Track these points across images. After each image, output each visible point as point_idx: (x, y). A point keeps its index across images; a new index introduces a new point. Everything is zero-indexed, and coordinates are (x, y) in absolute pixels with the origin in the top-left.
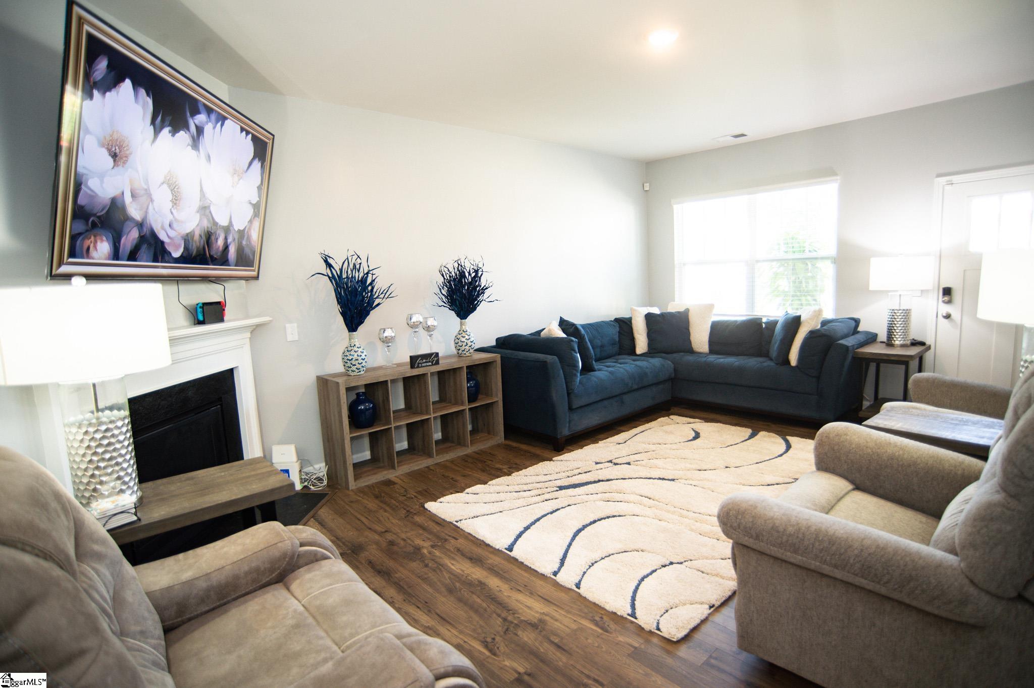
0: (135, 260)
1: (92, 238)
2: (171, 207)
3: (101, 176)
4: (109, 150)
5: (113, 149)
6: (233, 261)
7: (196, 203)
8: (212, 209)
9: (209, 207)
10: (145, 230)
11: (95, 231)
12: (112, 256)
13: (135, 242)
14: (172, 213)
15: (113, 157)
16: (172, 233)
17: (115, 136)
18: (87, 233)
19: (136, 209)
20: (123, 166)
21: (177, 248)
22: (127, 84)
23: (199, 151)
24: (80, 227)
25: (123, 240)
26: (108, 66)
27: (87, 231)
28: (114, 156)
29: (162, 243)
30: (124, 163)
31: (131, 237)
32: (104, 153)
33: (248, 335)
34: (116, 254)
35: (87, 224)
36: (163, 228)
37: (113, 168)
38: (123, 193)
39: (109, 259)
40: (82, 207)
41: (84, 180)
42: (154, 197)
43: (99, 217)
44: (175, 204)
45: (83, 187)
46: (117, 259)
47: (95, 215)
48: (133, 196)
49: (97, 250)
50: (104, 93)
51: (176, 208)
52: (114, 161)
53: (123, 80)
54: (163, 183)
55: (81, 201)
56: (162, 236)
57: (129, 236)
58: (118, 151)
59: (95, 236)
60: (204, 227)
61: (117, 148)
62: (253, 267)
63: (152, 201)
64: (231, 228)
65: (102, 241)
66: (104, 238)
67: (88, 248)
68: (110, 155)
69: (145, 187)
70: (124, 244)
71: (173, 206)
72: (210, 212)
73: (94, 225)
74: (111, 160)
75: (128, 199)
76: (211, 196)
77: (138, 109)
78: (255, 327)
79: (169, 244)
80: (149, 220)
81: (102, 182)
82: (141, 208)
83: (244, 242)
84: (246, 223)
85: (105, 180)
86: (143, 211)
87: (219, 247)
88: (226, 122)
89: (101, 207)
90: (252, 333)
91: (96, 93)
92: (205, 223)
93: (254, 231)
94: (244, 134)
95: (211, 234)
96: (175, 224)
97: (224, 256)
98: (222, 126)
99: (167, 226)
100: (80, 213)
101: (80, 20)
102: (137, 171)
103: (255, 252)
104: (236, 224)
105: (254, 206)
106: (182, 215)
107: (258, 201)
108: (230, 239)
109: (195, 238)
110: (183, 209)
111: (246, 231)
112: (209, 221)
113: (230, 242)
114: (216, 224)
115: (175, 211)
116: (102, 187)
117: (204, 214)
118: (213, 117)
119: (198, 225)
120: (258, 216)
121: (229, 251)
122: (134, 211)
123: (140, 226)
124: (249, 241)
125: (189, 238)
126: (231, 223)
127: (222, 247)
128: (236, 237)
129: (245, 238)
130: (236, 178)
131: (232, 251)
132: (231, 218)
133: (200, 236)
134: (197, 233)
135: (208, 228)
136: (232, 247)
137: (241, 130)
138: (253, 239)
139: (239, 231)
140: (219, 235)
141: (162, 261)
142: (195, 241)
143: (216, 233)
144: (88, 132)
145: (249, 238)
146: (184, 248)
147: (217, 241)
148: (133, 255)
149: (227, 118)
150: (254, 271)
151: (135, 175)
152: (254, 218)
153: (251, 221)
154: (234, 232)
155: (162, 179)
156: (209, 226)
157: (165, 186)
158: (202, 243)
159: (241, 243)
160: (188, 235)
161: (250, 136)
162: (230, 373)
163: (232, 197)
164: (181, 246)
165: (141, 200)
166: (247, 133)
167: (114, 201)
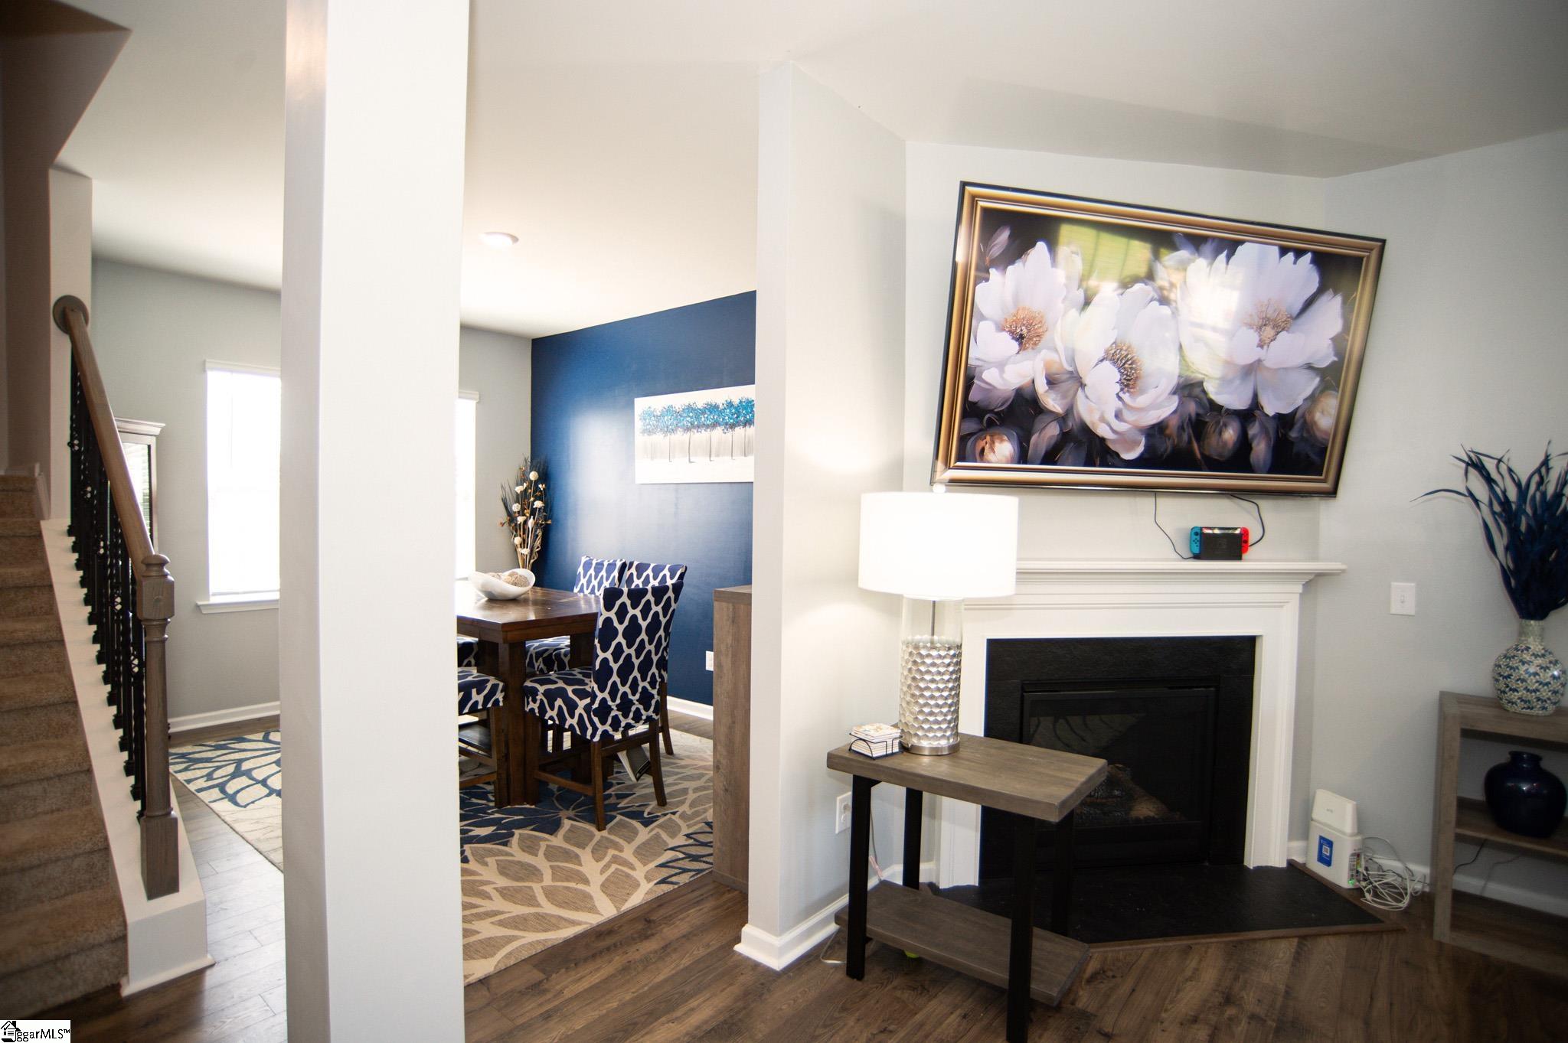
0: (1055, 463)
1: (988, 438)
2: (1119, 390)
3: (1001, 366)
4: (1012, 333)
5: (1018, 330)
6: (1262, 462)
7: (1172, 378)
8: (1206, 385)
9: (1200, 384)
10: (1070, 424)
11: (992, 431)
12: (1016, 458)
13: (1053, 442)
14: (1120, 398)
15: (1017, 340)
16: (1121, 426)
17: (1021, 315)
18: (980, 433)
19: (1053, 400)
20: (1033, 349)
21: (1132, 444)
22: (1040, 247)
24: (972, 426)
25: (1033, 439)
26: (1010, 237)
27: (981, 430)
28: (1020, 339)
29: (1103, 440)
30: (1035, 344)
31: (1047, 434)
32: (1006, 336)
33: (1299, 588)
34: (1023, 456)
35: (981, 422)
36: (1103, 419)
37: (1018, 353)
38: (1033, 382)
39: (1012, 463)
40: (974, 404)
41: (977, 374)
42: (1086, 380)
43: (998, 414)
44: (1127, 386)
45: (975, 381)
46: (1025, 462)
47: (992, 411)
48: (1051, 382)
49: (994, 452)
50: (1004, 270)
51: (1128, 391)
52: (1021, 344)
53: (1033, 245)
54: (1102, 361)
55: (973, 396)
56: (1102, 431)
57: (1042, 434)
58: (1025, 331)
59: (992, 436)
60: (1190, 415)
61: (1023, 328)
62: (1321, 475)
63: (1083, 385)
64: (1257, 413)
65: (1002, 441)
66: (1005, 438)
67: (983, 450)
68: (1013, 338)
69: (1071, 369)
70: (1036, 445)
71: (1122, 390)
72: (1203, 390)
73: (991, 424)
74: (1015, 345)
75: (1041, 387)
76: (1201, 363)
78: (1312, 577)
79: (1114, 441)
80: (1078, 413)
81: (1002, 371)
82: (1064, 397)
83: (1294, 434)
84: (1300, 402)
85: (1007, 368)
86: (1068, 400)
87: (1225, 444)
88: (1240, 248)
89: (1000, 402)
90: (1307, 585)
91: (993, 271)
92: (1192, 408)
93: (1323, 412)
94: (1290, 256)
95: (1207, 422)
96: (1126, 414)
97: (1239, 460)
98: (1229, 257)
99: (1110, 416)
100: (972, 410)
101: (974, 198)
102: (1056, 351)
103: (1326, 448)
104: (1271, 407)
105: (1322, 372)
106: (1142, 401)
107: (1334, 363)
108: (1253, 430)
109: (1168, 432)
110: (1142, 392)
111: (1298, 415)
112: (1199, 403)
113: (1254, 436)
114: (1215, 407)
115: (1126, 397)
116: (1002, 377)
117: (1190, 396)
118: (1208, 248)
119: (1175, 412)
120: (1335, 390)
121: (1250, 449)
122: (1052, 402)
123: (1062, 419)
124: (1308, 432)
125: (1156, 431)
126: (1256, 404)
127: (1235, 444)
128: (1271, 427)
129: (1297, 426)
130: (1269, 331)
131: (1260, 449)
132: (1255, 396)
133: (1181, 428)
134: (1174, 423)
135: (1198, 415)
136: (1258, 444)
137: (1284, 251)
138: (1319, 429)
139: (1279, 417)
140: (1225, 425)
141: (1101, 466)
142: (1169, 437)
143: (1218, 423)
144: (983, 318)
145: (1308, 426)
146: (1148, 447)
147: (1220, 434)
148: (1051, 457)
149: (1242, 242)
150: (1324, 481)
151: (1054, 356)
152: (1322, 391)
153: (1313, 399)
154: (1263, 418)
155: (1102, 354)
156: (1201, 411)
157: (1107, 363)
158: (1185, 437)
159: (1285, 437)
160: (1153, 427)
161: (1308, 257)
162: (1249, 644)
163: (1259, 361)
164: (1138, 443)
165: (1064, 386)
166: (1299, 253)
167: (1019, 393)
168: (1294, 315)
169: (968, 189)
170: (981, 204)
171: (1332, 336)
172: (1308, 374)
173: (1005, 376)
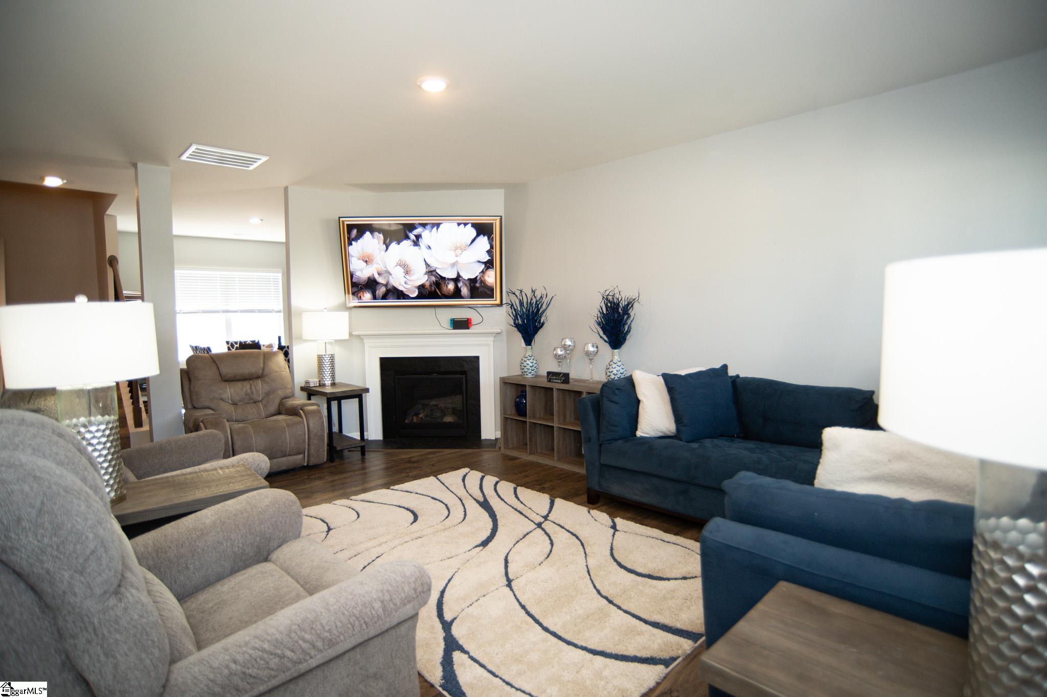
0: (386, 299)
1: (362, 293)
2: (404, 275)
3: (361, 270)
4: (363, 260)
5: (365, 259)
6: (466, 295)
7: (424, 269)
8: (438, 271)
9: (435, 271)
10: (389, 287)
11: (362, 290)
13: (384, 292)
14: (405, 278)
16: (408, 286)
17: (365, 254)
21: (414, 292)
22: (368, 234)
23: (419, 246)
24: (355, 289)
25: (377, 292)
26: (357, 232)
27: (359, 291)
28: (366, 262)
29: (402, 291)
30: (371, 263)
31: (381, 291)
32: (362, 261)
33: (492, 339)
34: (375, 298)
35: (359, 288)
36: (400, 284)
37: (366, 266)
38: (373, 275)
39: (371, 300)
40: (354, 283)
41: (354, 273)
43: (363, 285)
44: (407, 273)
45: (354, 276)
46: (376, 299)
47: (361, 285)
48: (379, 274)
49: (364, 297)
50: (357, 241)
51: (408, 275)
53: (365, 233)
54: (396, 266)
55: (353, 281)
56: (401, 288)
58: (367, 259)
60: (433, 281)
62: (494, 298)
63: (391, 274)
64: (460, 279)
66: (367, 292)
67: (360, 297)
69: (385, 270)
70: (378, 294)
72: (437, 273)
73: (361, 288)
74: (365, 263)
75: (376, 276)
76: (434, 264)
77: (376, 241)
78: (495, 335)
79: (406, 291)
80: (391, 283)
81: (362, 272)
82: (385, 278)
83: (478, 285)
84: (478, 274)
85: (363, 271)
86: (386, 280)
87: (450, 290)
88: (441, 225)
89: (363, 281)
90: (495, 337)
91: (353, 242)
92: (433, 279)
93: (488, 276)
94: (462, 225)
95: (440, 283)
96: (408, 282)
97: (457, 294)
98: (437, 229)
99: (403, 284)
100: (354, 285)
101: (343, 221)
102: (379, 264)
103: (493, 289)
104: (466, 276)
105: (485, 263)
106: (413, 278)
107: (489, 260)
108: (460, 284)
109: (426, 287)
110: (413, 275)
111: (478, 278)
112: (436, 277)
113: (461, 287)
114: (443, 278)
115: (407, 277)
116: (362, 274)
117: (432, 275)
118: (428, 227)
119: (427, 280)
120: (492, 268)
121: (461, 291)
122: (381, 280)
123: (386, 285)
124: (484, 284)
125: (421, 287)
126: (459, 276)
127: (454, 290)
128: (467, 283)
129: (478, 282)
130: (459, 251)
131: (465, 291)
132: (458, 273)
133: (431, 285)
134: (428, 284)
135: (436, 281)
136: (464, 289)
137: (459, 224)
138: (488, 283)
139: (470, 280)
140: (448, 283)
141: (403, 299)
142: (427, 288)
143: (445, 283)
144: (352, 256)
145: (483, 282)
146: (419, 292)
147: (447, 286)
148: (384, 297)
149: (442, 223)
150: (496, 300)
151: (378, 266)
152: (487, 270)
153: (483, 272)
154: (463, 280)
155: (396, 264)
156: (437, 280)
157: (398, 267)
158: (433, 288)
159: (474, 286)
160: (420, 286)
161: (470, 225)
162: (478, 358)
163: (457, 261)
164: (416, 291)
165: (384, 275)
166: (465, 224)
167: (369, 278)
168: (469, 244)
169: (341, 219)
170: (346, 223)
171: (487, 250)
172: (481, 264)
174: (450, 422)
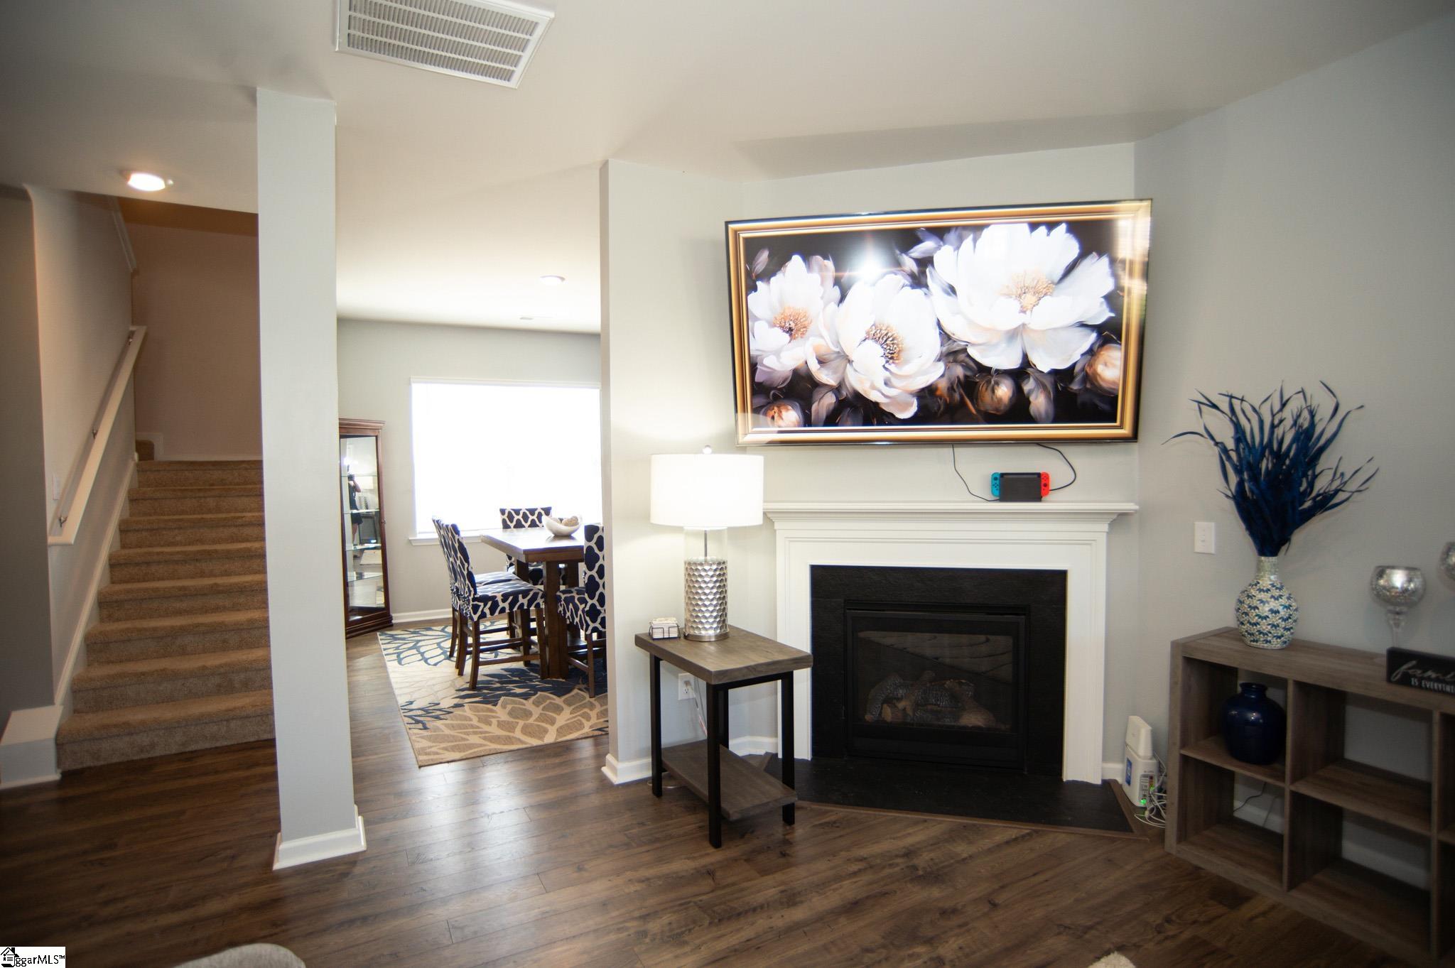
0: (836, 425)
1: (776, 408)
2: (884, 362)
3: (777, 353)
4: (782, 327)
5: (787, 325)
6: (1043, 414)
7: (934, 346)
8: (971, 351)
9: (964, 350)
10: (845, 393)
11: (778, 403)
12: (802, 423)
13: (831, 407)
14: (886, 369)
15: (787, 332)
16: (891, 392)
17: (788, 313)
18: (768, 406)
19: (827, 375)
20: (802, 337)
21: (906, 406)
22: (797, 259)
23: (927, 286)
24: (761, 400)
25: (814, 407)
26: (769, 256)
27: (769, 403)
28: (790, 331)
29: (876, 404)
30: (803, 334)
31: (826, 402)
32: (778, 331)
33: (1105, 527)
34: (807, 421)
35: (769, 398)
36: (873, 387)
37: (790, 342)
38: (806, 363)
39: (799, 426)
40: (760, 384)
41: (759, 361)
42: (852, 357)
43: (781, 389)
44: (892, 358)
45: (758, 366)
46: (810, 425)
47: (775, 388)
48: (822, 362)
49: (782, 419)
50: (768, 280)
51: (893, 363)
52: (791, 335)
53: (789, 259)
54: (864, 340)
55: (758, 378)
56: (874, 396)
57: (821, 403)
58: (793, 325)
59: (778, 407)
60: (958, 377)
61: (791, 322)
62: (1115, 421)
63: (850, 362)
64: (1029, 370)
65: (788, 410)
66: (790, 407)
67: (773, 418)
68: (784, 331)
69: (837, 350)
70: (817, 413)
71: (887, 362)
72: (969, 356)
73: (776, 398)
74: (787, 336)
75: (814, 367)
76: (961, 332)
77: (815, 277)
78: (1115, 517)
79: (887, 404)
80: (850, 383)
81: (779, 357)
82: (835, 372)
83: (1075, 387)
84: (1076, 357)
85: (782, 355)
86: (839, 375)
87: (1000, 400)
88: (986, 231)
89: (781, 380)
90: (1112, 524)
91: (759, 284)
92: (959, 371)
93: (1106, 364)
94: (1043, 229)
95: (977, 383)
96: (894, 381)
97: (1018, 411)
98: (975, 241)
99: (881, 385)
100: (760, 389)
101: (736, 233)
102: (822, 337)
103: (1116, 397)
104: (1044, 363)
105: (1099, 329)
106: (907, 369)
107: (1110, 319)
108: (1028, 386)
109: (938, 393)
110: (907, 362)
111: (1077, 368)
112: (966, 367)
113: (1030, 392)
114: (984, 370)
115: (892, 367)
116: (778, 361)
117: (955, 361)
118: (952, 236)
119: (943, 376)
120: (1115, 342)
121: (1029, 403)
122: (825, 377)
123: (837, 390)
124: (1092, 384)
125: (926, 395)
126: (1026, 363)
127: (1011, 399)
128: (1048, 382)
129: (1078, 379)
130: (1029, 299)
131: (1039, 402)
132: (1025, 356)
133: (951, 389)
134: (943, 385)
135: (966, 377)
136: (1036, 398)
137: (1034, 226)
138: (1103, 380)
139: (1055, 373)
140: (997, 383)
141: (878, 424)
142: (940, 397)
143: (989, 382)
144: (756, 319)
145: (1090, 378)
146: (919, 406)
147: (993, 391)
148: (832, 419)
149: (987, 226)
150: (1121, 427)
151: (820, 341)
152: (1102, 346)
153: (1091, 353)
154: (1037, 374)
155: (863, 335)
156: (969, 373)
157: (870, 343)
158: (957, 396)
159: (1065, 389)
160: (923, 390)
161: (1063, 227)
162: (1059, 578)
163: (1024, 325)
164: (912, 403)
165: (834, 364)
166: (1051, 226)
167: (796, 372)
168: (1056, 279)
169: (731, 226)
170: (743, 235)
171: (1105, 294)
172: (1085, 331)
173: (781, 360)
174: (979, 728)
